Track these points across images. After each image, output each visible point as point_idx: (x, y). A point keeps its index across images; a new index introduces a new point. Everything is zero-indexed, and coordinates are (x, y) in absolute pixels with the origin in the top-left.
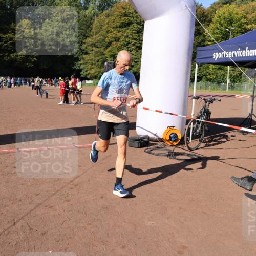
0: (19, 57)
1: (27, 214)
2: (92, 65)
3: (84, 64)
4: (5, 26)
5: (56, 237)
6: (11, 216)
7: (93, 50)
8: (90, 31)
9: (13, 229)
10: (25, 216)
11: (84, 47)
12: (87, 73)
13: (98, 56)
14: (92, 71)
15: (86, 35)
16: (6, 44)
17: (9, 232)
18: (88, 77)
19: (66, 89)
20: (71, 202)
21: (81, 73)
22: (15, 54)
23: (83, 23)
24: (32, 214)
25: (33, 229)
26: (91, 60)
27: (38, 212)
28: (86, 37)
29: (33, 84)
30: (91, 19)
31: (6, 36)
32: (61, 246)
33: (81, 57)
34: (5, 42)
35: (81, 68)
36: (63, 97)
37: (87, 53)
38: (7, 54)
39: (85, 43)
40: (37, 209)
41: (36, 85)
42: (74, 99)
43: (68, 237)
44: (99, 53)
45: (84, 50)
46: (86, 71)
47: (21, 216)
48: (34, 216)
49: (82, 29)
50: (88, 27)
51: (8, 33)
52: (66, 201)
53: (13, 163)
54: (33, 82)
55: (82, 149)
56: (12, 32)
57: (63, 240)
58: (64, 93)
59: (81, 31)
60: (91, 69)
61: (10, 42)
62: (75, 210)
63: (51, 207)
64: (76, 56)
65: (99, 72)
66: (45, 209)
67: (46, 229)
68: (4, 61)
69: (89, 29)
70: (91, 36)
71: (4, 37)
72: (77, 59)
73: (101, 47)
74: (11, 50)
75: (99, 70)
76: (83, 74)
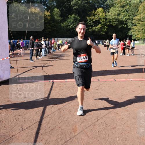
0: (97, 29)
1: (104, 116)
2: (139, 32)
3: (134, 32)
4: (90, 12)
5: (120, 131)
6: (96, 116)
7: (139, 23)
8: (138, 12)
9: (97, 123)
10: (103, 117)
11: (133, 21)
12: (136, 37)
13: (142, 27)
14: (139, 36)
15: (135, 14)
16: (90, 22)
17: (95, 125)
18: (136, 39)
19: (124, 46)
20: (129, 112)
21: (132, 37)
22: (95, 27)
23: (133, 7)
24: (107, 116)
25: (107, 125)
26: (138, 29)
27: (110, 116)
28: (135, 16)
29: (105, 44)
30: (138, 5)
31: (90, 18)
32: (123, 137)
33: (132, 27)
34: (90, 21)
35: (132, 34)
36: (122, 51)
37: (135, 25)
38: (90, 28)
39: (134, 19)
40: (109, 114)
41: (107, 44)
42: (129, 52)
43: (128, 132)
44: (143, 25)
45: (134, 23)
46: (135, 36)
47: (101, 117)
48: (108, 118)
49: (133, 11)
50: (136, 9)
51: (91, 16)
52: (126, 111)
53: (96, 88)
54: (105, 42)
55: (135, 82)
56: (93, 15)
57: (124, 133)
58: (123, 49)
59: (132, 12)
60: (138, 34)
61: (92, 21)
62: (131, 117)
63: (118, 114)
64: (129, 27)
65: (143, 36)
66: (114, 114)
67: (115, 126)
68: (89, 32)
69: (137, 11)
70: (138, 15)
71: (89, 18)
72: (130, 29)
73: (144, 21)
74: (93, 25)
75: (143, 35)
76: (133, 37)
